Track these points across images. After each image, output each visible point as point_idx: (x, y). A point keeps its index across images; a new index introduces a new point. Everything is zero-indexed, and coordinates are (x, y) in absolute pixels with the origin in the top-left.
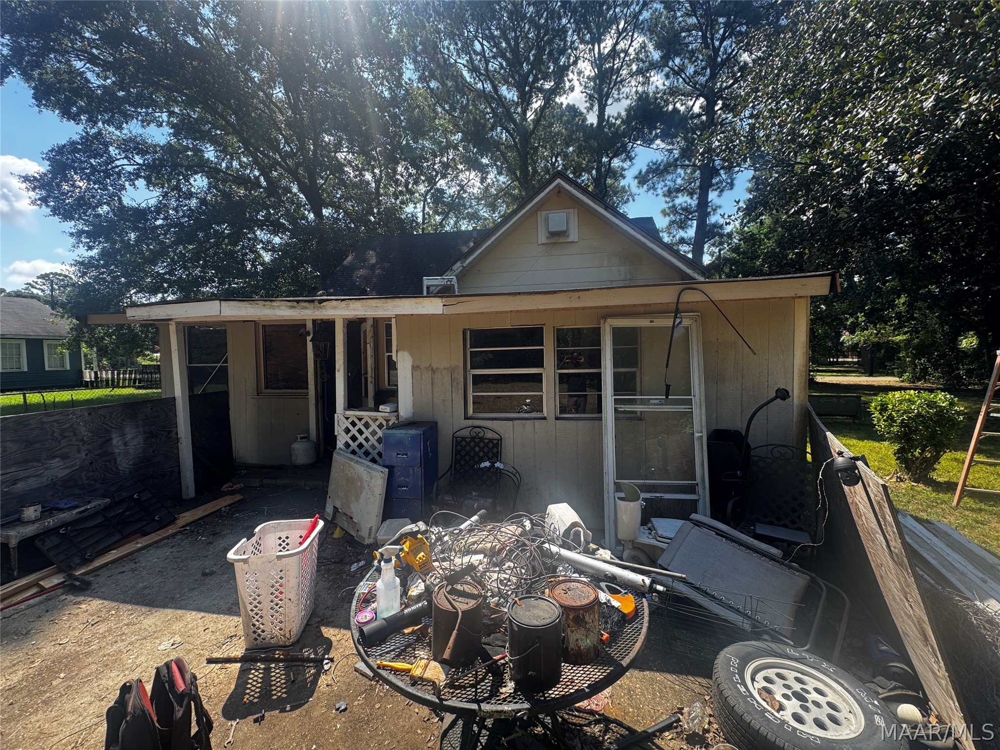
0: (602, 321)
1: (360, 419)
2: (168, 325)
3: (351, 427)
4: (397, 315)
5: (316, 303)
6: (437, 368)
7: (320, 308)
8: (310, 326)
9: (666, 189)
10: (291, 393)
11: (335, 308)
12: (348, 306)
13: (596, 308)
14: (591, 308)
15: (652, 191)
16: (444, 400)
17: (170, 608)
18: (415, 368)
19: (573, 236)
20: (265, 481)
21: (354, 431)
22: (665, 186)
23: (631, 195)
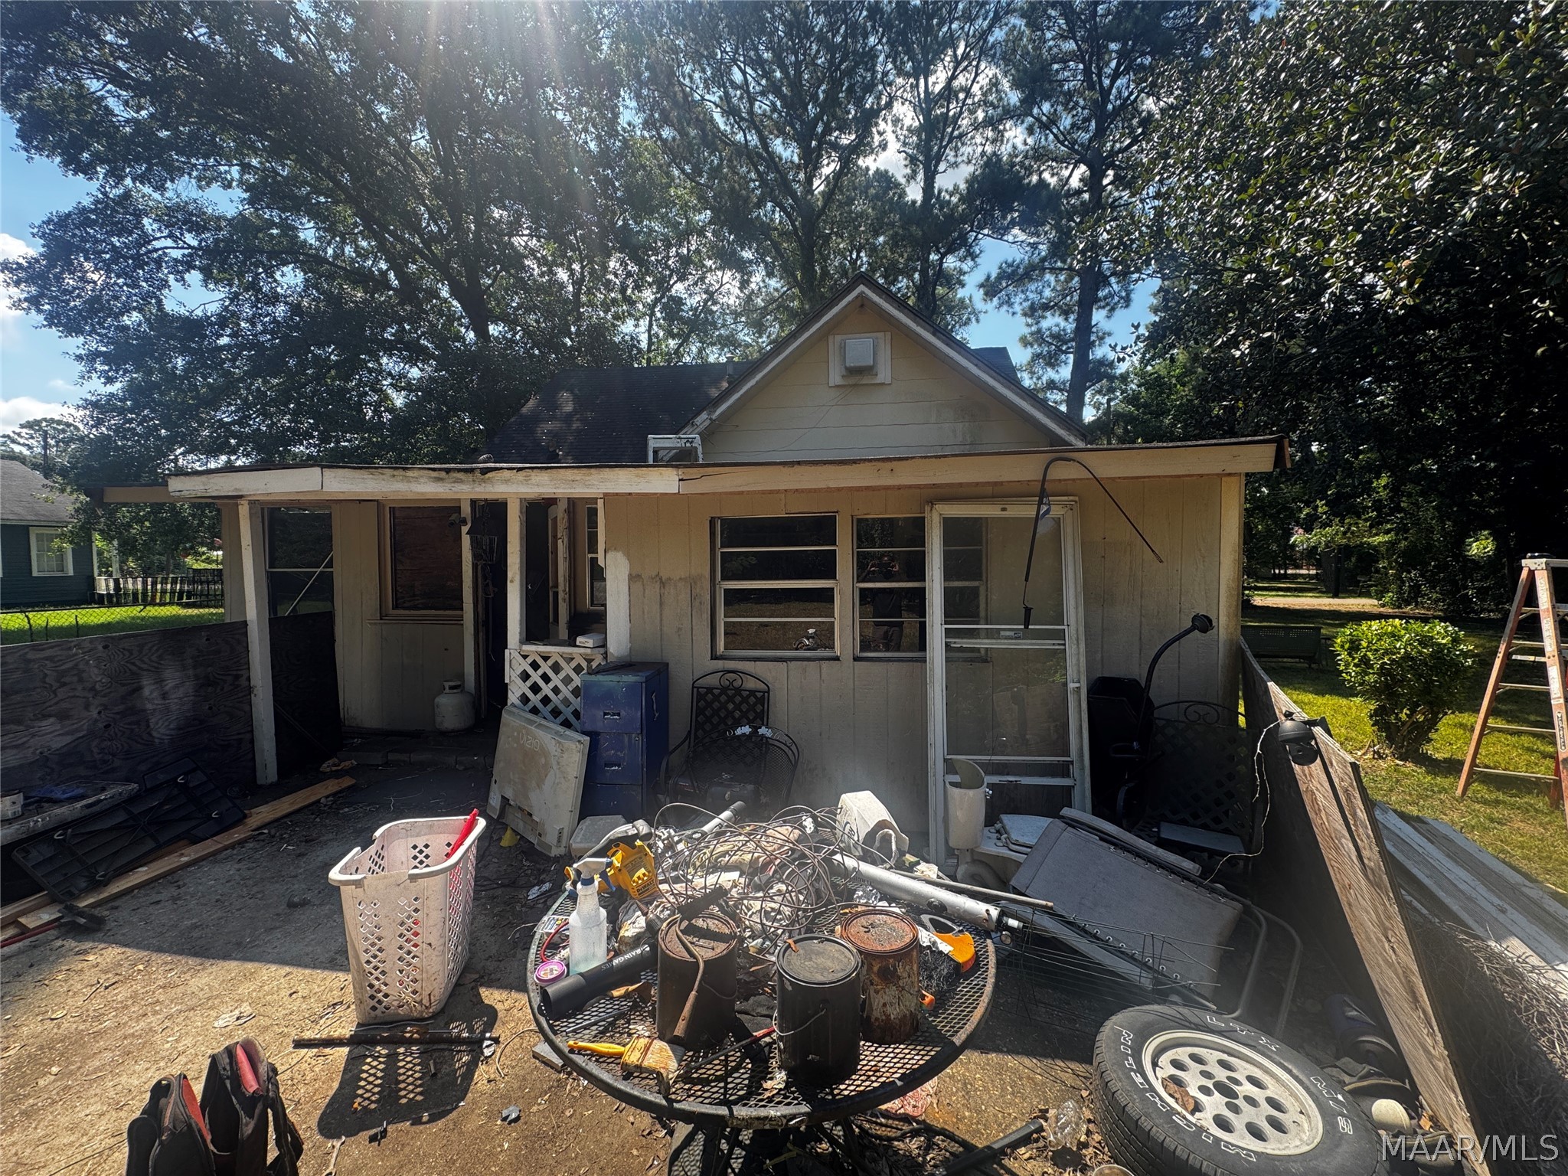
0: (927, 508)
1: (546, 659)
2: (237, 505)
3: (530, 671)
4: (606, 495)
5: (478, 474)
6: (669, 579)
7: (484, 481)
8: (466, 510)
9: (1026, 304)
10: (436, 616)
11: (507, 481)
12: (527, 480)
13: (918, 487)
14: (910, 487)
15: (1005, 307)
16: (680, 629)
17: (235, 959)
18: (633, 578)
19: (884, 374)
20: (392, 757)
21: (536, 677)
22: (1026, 300)
23: (974, 312)
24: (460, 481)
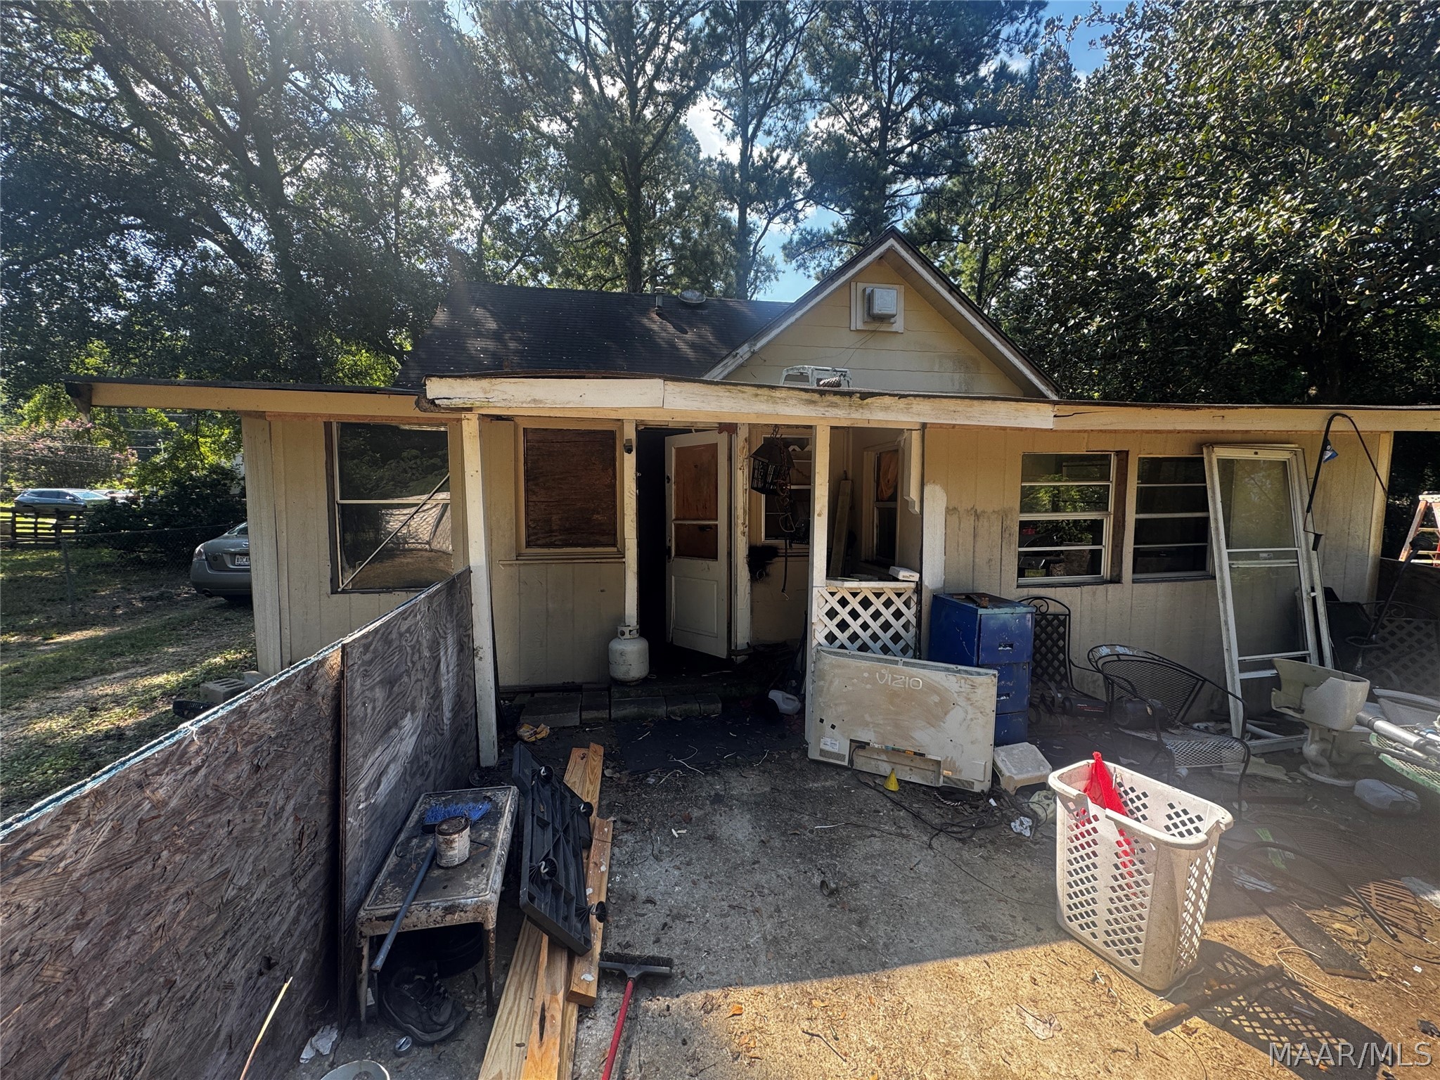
1: (854, 595)
3: (838, 608)
6: (984, 512)
7: (861, 406)
8: (630, 433)
16: (990, 560)
18: (950, 511)
19: (899, 325)
21: (844, 613)
24: (835, 405)
